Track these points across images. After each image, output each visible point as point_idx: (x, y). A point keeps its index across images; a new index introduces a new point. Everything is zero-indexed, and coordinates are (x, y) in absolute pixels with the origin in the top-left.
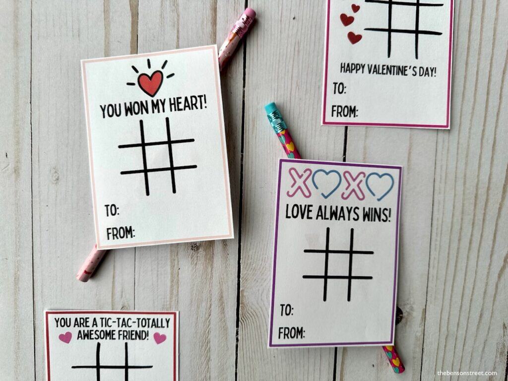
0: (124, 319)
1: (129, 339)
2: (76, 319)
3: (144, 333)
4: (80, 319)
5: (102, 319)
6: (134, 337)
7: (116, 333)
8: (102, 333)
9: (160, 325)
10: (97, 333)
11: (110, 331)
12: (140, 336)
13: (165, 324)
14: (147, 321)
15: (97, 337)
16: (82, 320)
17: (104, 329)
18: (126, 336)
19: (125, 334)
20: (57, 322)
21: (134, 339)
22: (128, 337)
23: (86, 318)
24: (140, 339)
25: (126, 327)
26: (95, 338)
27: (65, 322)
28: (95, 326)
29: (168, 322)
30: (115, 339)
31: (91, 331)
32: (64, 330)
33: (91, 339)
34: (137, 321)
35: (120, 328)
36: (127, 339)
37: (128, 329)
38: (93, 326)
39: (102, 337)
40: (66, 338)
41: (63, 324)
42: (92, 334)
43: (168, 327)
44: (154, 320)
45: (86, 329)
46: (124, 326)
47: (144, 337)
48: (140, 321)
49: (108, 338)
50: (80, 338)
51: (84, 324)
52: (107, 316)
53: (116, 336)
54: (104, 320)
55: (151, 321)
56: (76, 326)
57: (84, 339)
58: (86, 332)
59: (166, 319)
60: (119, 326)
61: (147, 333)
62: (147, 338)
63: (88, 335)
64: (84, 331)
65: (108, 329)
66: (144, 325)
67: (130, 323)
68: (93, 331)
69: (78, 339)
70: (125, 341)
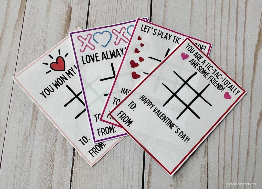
0: (218, 73)
1: (212, 83)
2: (197, 53)
3: (222, 87)
4: (199, 54)
5: (209, 64)
6: (216, 84)
7: (209, 76)
8: (203, 69)
9: (233, 90)
10: (200, 67)
11: (207, 72)
12: (219, 87)
13: (236, 92)
14: (229, 83)
15: (198, 69)
16: (199, 56)
17: (205, 69)
18: (212, 81)
19: (213, 80)
20: (188, 46)
21: (215, 85)
22: (213, 82)
23: (202, 57)
24: (218, 88)
25: (216, 77)
26: (197, 69)
27: (191, 50)
28: (202, 64)
29: (238, 92)
30: (206, 77)
31: (198, 64)
32: (187, 53)
33: (195, 67)
34: (224, 79)
35: (213, 75)
36: (211, 83)
37: (216, 78)
38: (201, 63)
39: (201, 71)
40: (184, 56)
41: (189, 49)
42: (198, 66)
43: (236, 94)
44: (232, 85)
45: (197, 61)
46: (215, 76)
47: (220, 89)
48: (225, 80)
49: (203, 74)
50: (190, 63)
51: (198, 58)
52: (212, 64)
53: (208, 77)
54: (209, 65)
55: (230, 85)
56: (194, 56)
57: (192, 64)
58: (196, 62)
59: (238, 90)
60: (213, 74)
61: (224, 88)
62: (222, 90)
63: (195, 65)
64: (195, 61)
65: (207, 70)
66: (225, 83)
67: (220, 77)
68: (199, 65)
69: (189, 62)
70: (210, 83)
